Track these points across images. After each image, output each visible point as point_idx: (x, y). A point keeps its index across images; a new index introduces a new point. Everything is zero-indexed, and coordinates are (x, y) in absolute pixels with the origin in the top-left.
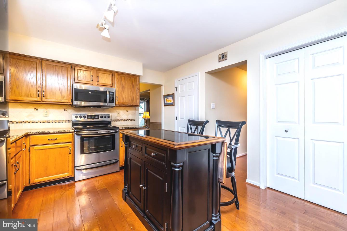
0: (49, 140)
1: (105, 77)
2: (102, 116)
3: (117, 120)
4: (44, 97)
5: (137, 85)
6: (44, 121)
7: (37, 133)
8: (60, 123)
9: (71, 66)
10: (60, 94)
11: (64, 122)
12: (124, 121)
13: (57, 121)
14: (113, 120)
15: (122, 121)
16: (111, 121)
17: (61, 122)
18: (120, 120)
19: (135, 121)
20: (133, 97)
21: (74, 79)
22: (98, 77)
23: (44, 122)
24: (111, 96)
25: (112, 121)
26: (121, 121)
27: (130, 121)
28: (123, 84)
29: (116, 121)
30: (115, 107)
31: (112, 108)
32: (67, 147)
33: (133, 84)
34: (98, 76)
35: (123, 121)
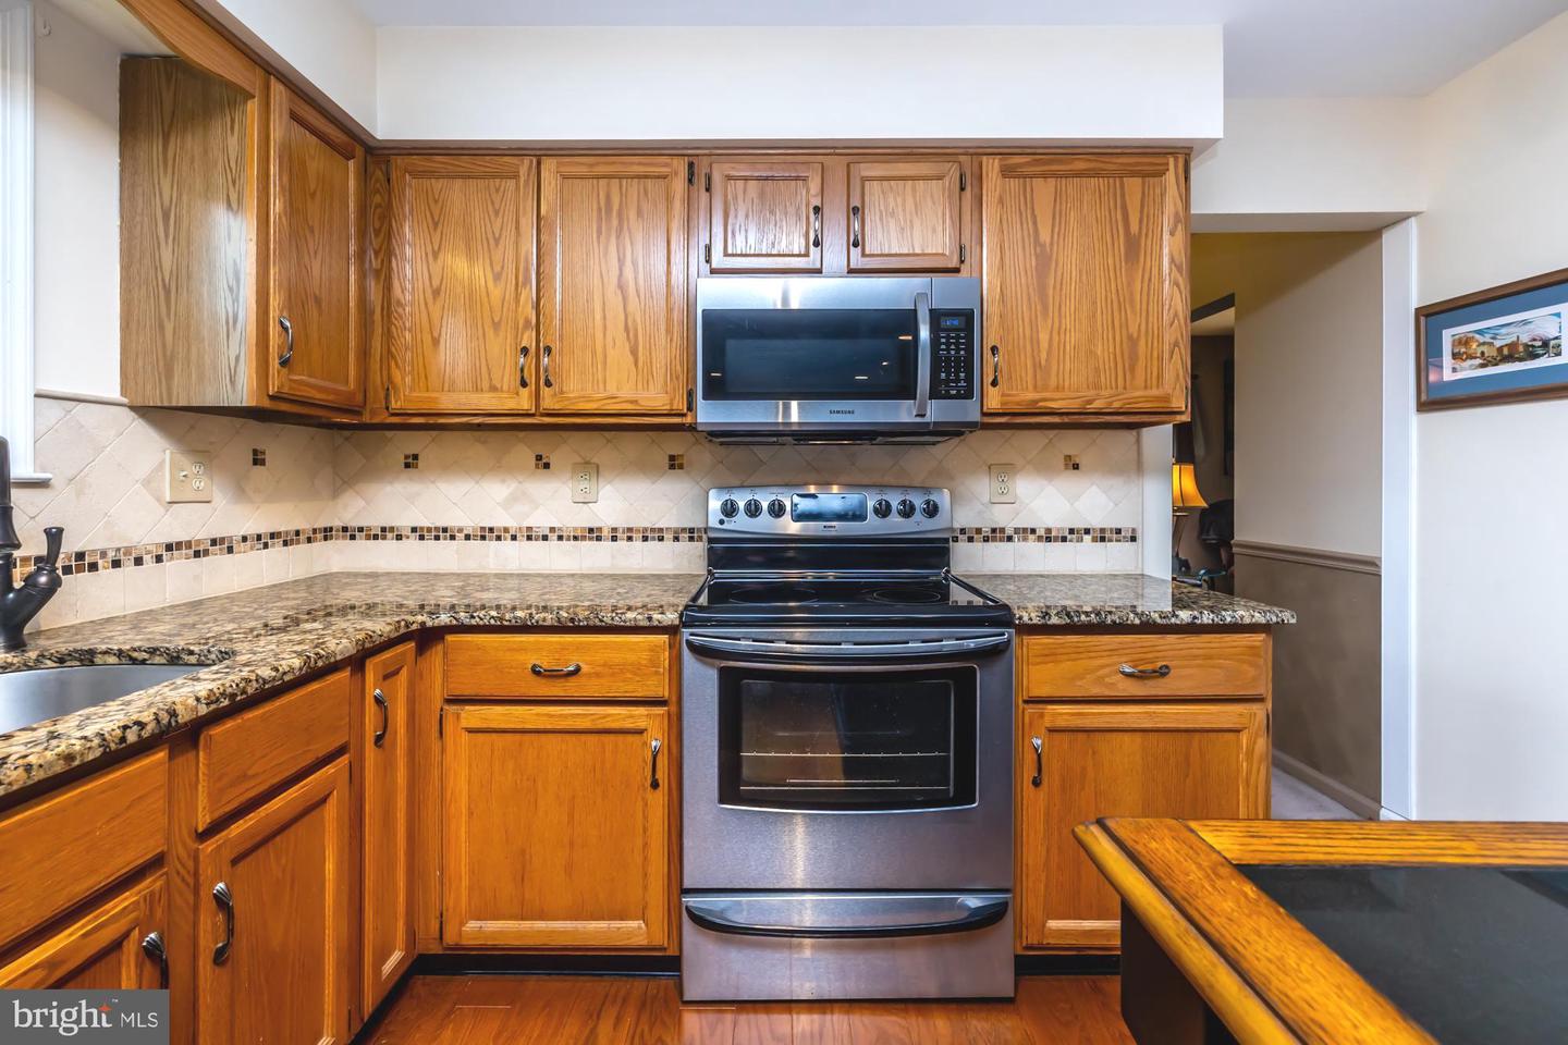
0: (536, 671)
1: (904, 205)
2: (888, 505)
3: (994, 530)
4: (548, 384)
5: (1172, 234)
6: (575, 529)
7: (473, 622)
8: (650, 543)
9: (691, 165)
10: (631, 358)
11: (668, 536)
12: (1049, 539)
13: (638, 531)
14: (963, 531)
15: (1031, 537)
16: (947, 540)
17: (653, 539)
18: (1017, 531)
19: (1133, 539)
20: (1133, 342)
21: (708, 249)
22: (856, 210)
23: (575, 538)
24: (948, 344)
25: (956, 539)
26: (1025, 539)
27: (1094, 540)
28: (1045, 236)
29: (986, 540)
30: (979, 433)
31: (956, 440)
32: (641, 732)
33: (1134, 228)
34: (856, 202)
35: (1040, 539)
